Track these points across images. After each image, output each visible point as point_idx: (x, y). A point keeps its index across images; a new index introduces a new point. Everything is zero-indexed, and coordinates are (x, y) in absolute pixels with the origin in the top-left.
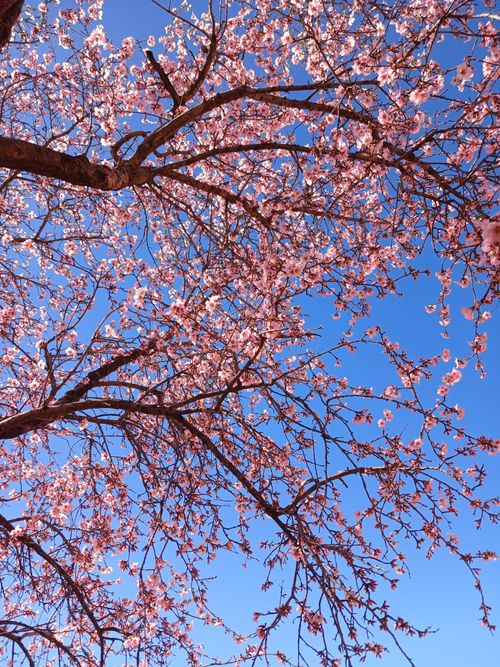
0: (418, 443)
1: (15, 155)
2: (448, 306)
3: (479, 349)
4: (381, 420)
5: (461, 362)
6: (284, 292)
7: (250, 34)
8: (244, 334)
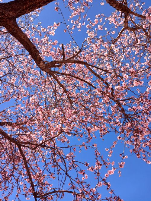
0: (94, 190)
1: (23, 37)
2: (113, 151)
3: (121, 167)
4: (83, 177)
5: (114, 169)
6: (75, 120)
7: (89, 55)
8: (59, 126)
